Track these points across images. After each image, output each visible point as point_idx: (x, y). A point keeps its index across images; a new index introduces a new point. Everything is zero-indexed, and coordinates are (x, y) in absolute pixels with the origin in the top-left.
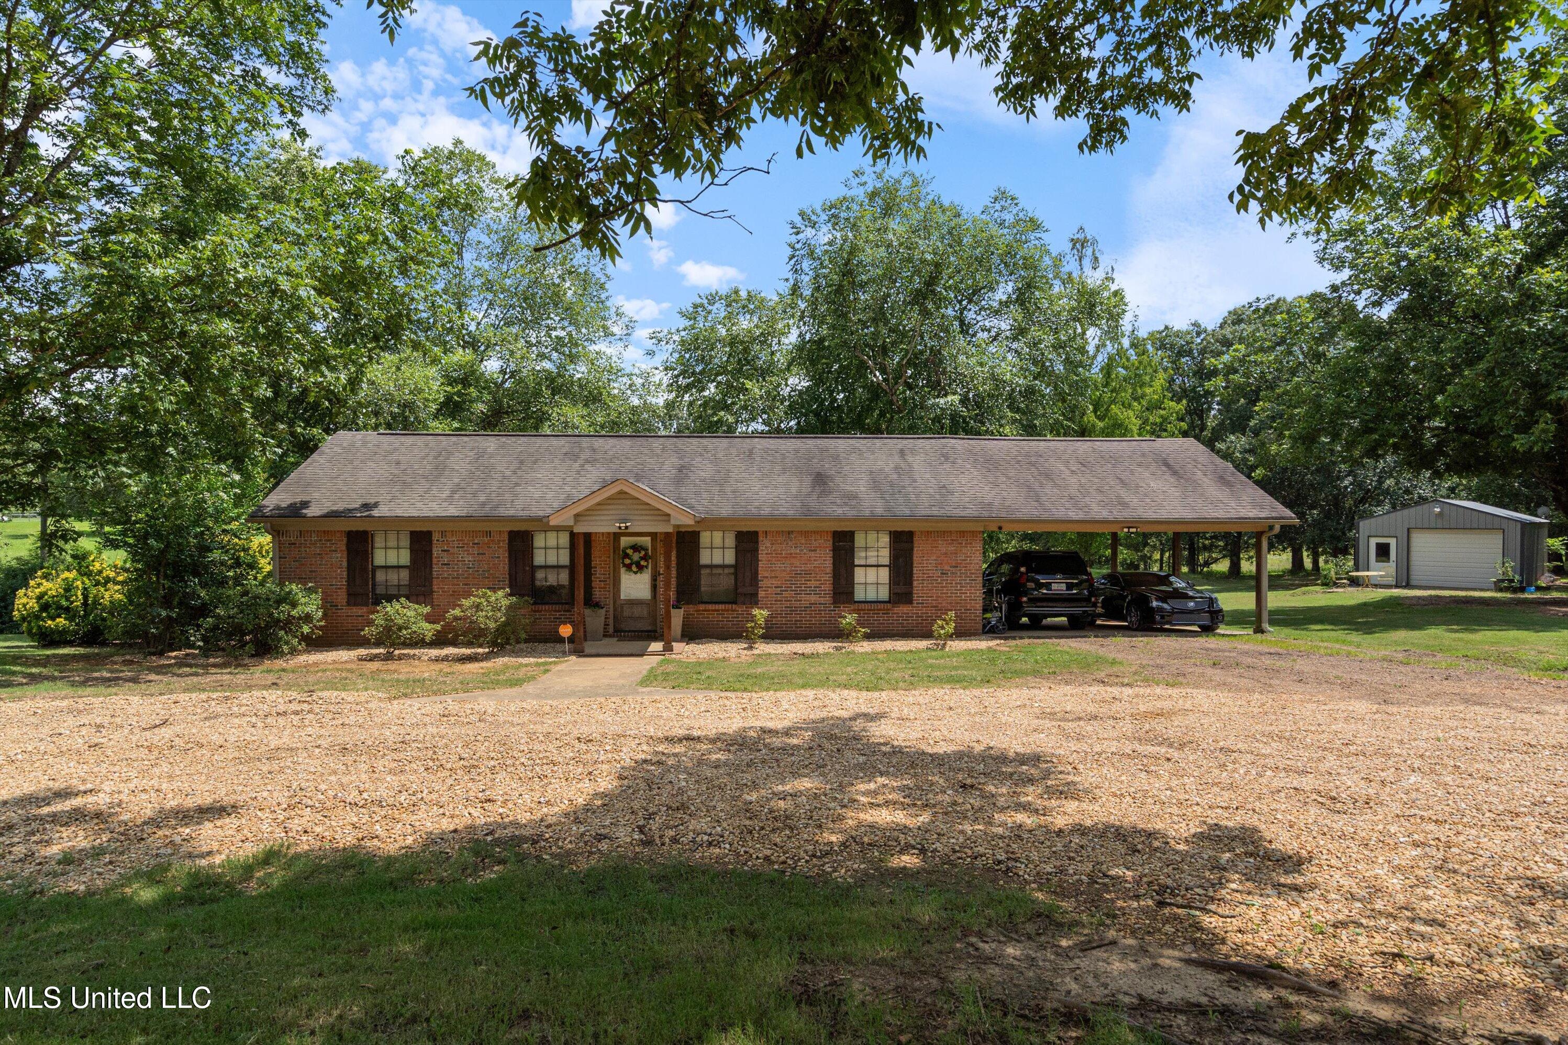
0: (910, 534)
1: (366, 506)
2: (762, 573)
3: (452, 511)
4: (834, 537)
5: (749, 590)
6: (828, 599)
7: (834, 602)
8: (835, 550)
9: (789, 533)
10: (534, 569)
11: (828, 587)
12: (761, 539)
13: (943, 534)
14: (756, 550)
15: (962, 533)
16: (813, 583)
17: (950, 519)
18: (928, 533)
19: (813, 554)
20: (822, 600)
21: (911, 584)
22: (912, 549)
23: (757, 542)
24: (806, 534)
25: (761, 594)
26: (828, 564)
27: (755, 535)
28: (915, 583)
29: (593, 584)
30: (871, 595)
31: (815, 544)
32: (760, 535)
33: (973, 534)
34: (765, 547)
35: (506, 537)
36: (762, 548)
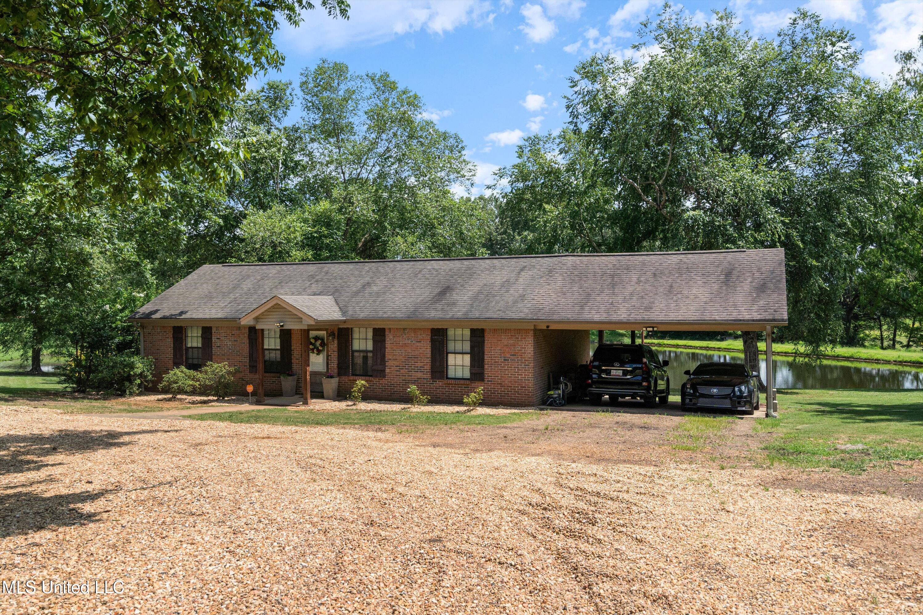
0: (483, 331)
1: (182, 313)
2: (388, 356)
3: (220, 315)
4: (432, 333)
5: (380, 368)
6: (429, 376)
7: (432, 378)
8: (432, 341)
9: (404, 329)
10: (264, 350)
11: (428, 367)
12: (387, 333)
13: (506, 331)
14: (384, 341)
15: (519, 331)
16: (419, 364)
17: (512, 320)
18: (495, 330)
19: (419, 344)
20: (425, 376)
21: (483, 367)
22: (483, 342)
23: (384, 336)
24: (415, 330)
25: (387, 370)
26: (428, 351)
27: (383, 330)
28: (486, 367)
29: (293, 361)
30: (459, 375)
31: (420, 337)
32: (387, 330)
33: (527, 331)
34: (390, 339)
35: (247, 331)
36: (387, 339)
